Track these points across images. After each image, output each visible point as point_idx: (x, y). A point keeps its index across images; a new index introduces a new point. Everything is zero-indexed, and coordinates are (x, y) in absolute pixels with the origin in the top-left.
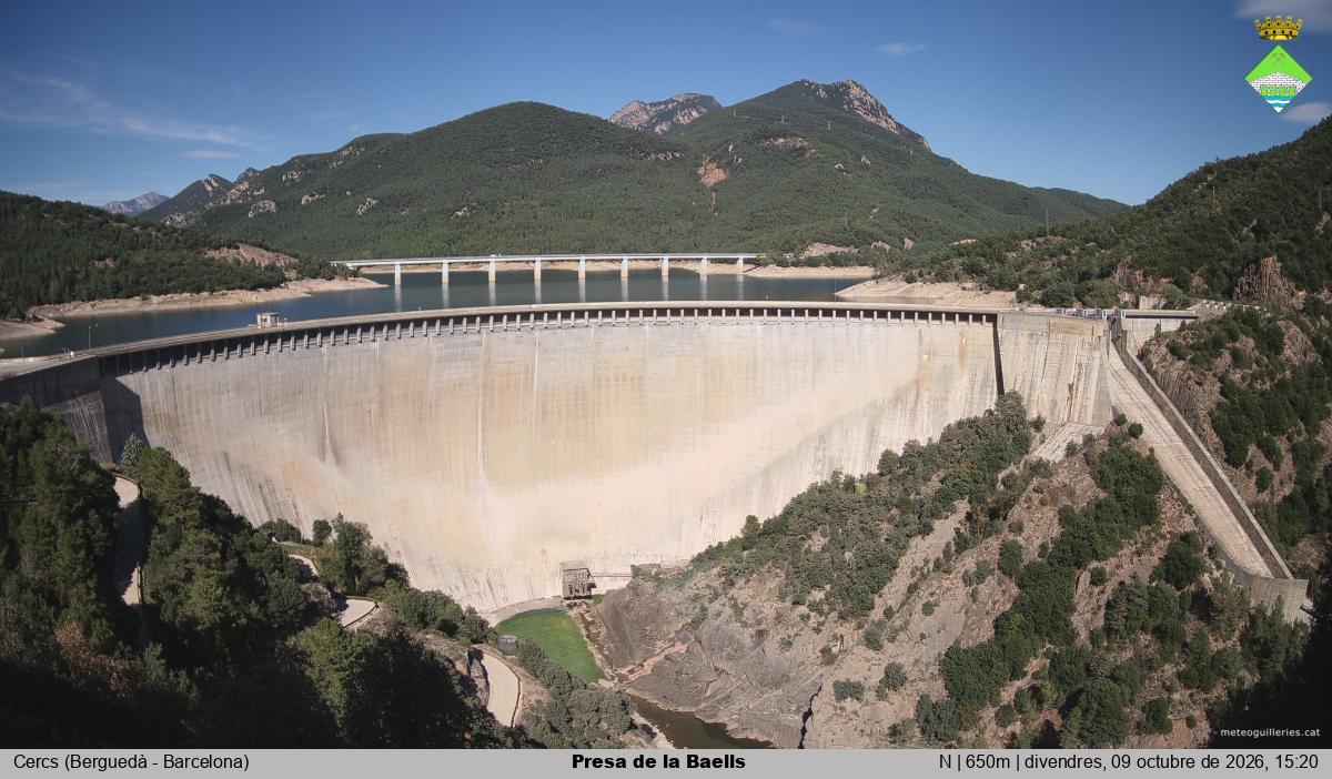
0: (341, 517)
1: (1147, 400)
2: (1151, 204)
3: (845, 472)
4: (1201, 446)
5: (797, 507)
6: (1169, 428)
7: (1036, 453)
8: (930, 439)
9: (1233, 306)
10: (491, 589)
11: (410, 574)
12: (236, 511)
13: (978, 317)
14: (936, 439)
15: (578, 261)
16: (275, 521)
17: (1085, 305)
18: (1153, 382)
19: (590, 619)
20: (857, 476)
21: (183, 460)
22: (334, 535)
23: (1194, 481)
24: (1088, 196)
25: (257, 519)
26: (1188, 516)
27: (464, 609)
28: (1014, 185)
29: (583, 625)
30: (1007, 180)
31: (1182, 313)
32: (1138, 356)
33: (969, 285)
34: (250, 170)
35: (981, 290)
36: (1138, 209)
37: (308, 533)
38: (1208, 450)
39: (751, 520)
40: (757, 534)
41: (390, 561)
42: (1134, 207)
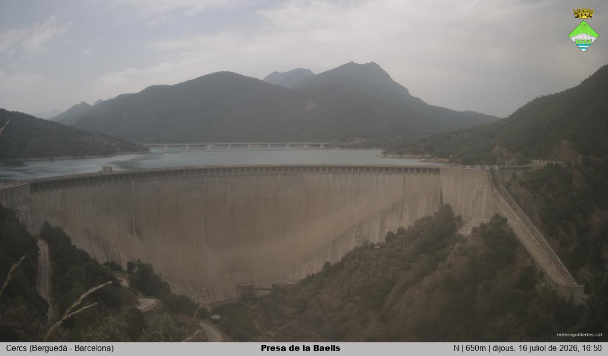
0: (139, 260)
1: (509, 207)
2: (511, 117)
3: (370, 242)
4: (534, 227)
5: (348, 257)
6: (519, 219)
7: (458, 232)
8: (409, 227)
9: (548, 163)
10: (208, 294)
11: (172, 287)
12: (92, 257)
13: (431, 170)
14: (412, 226)
15: (247, 145)
16: (110, 261)
17: (480, 164)
18: (512, 198)
19: (254, 309)
20: (376, 243)
21: (68, 233)
22: (136, 269)
23: (532, 243)
24: (482, 114)
25: (102, 259)
26: (528, 259)
27: (196, 303)
28: (448, 109)
29: (250, 311)
30: (445, 107)
31: (526, 166)
32: (505, 187)
33: (427, 156)
34: (99, 100)
35: (433, 158)
36: (505, 119)
37: (125, 267)
38: (538, 229)
39: (327, 264)
40: (330, 270)
41: (163, 281)
42: (503, 119)
